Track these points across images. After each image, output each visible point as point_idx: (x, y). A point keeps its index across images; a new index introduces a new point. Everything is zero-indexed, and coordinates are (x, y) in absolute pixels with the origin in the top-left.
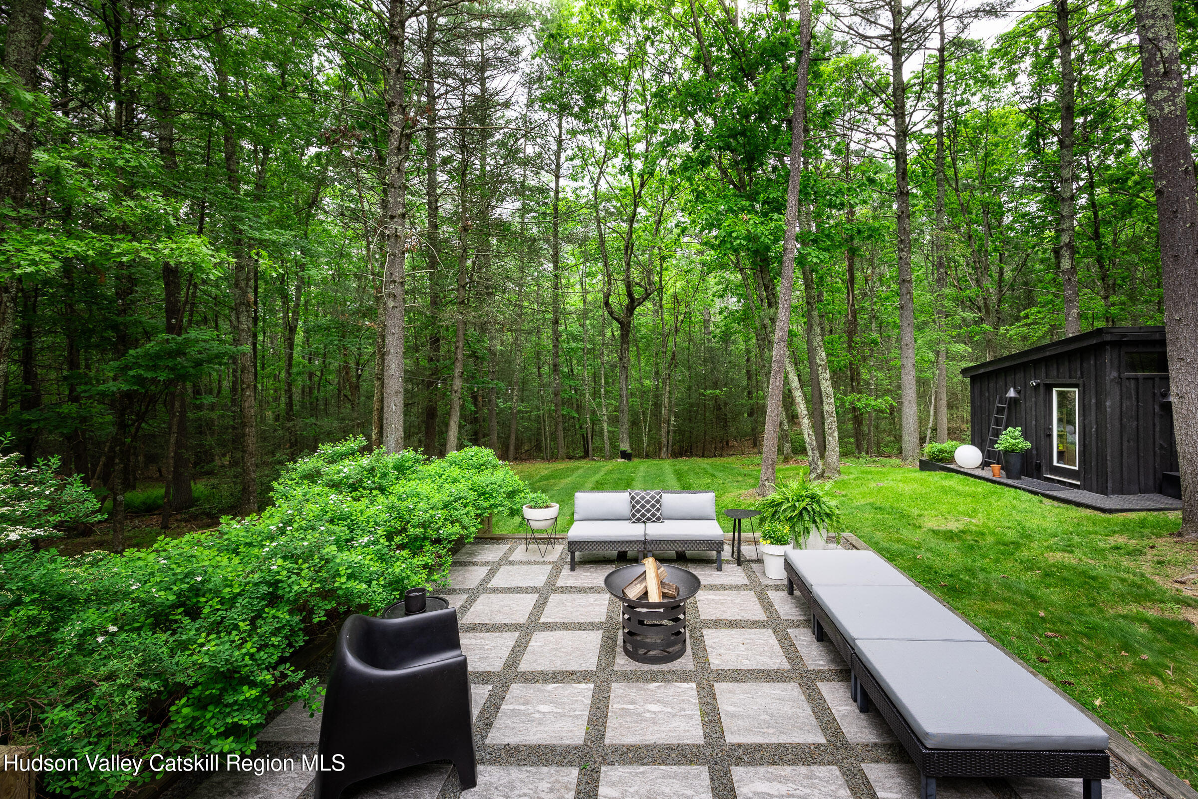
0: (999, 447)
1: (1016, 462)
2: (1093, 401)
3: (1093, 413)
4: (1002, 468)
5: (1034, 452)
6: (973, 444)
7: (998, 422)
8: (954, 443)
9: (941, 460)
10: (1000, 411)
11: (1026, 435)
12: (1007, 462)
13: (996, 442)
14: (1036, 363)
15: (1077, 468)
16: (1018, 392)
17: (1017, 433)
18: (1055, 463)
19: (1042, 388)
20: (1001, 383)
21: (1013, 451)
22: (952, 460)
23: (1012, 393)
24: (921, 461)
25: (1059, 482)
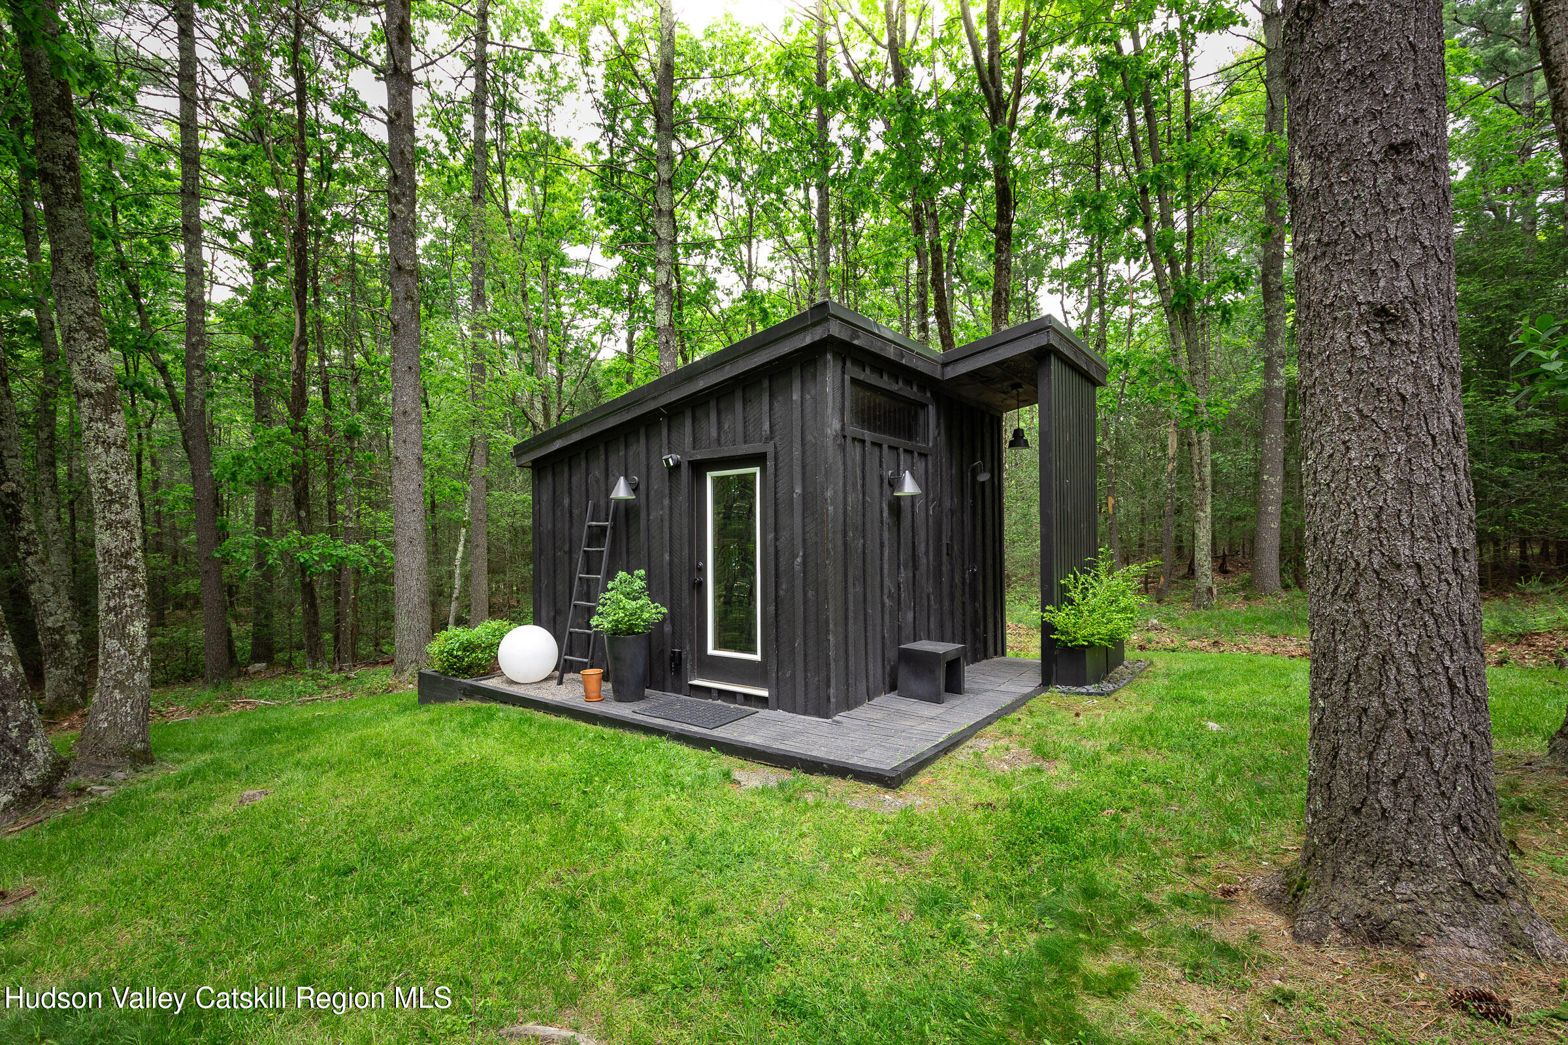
0: (601, 622)
1: (635, 658)
2: (798, 490)
3: (798, 519)
4: (605, 677)
5: (668, 628)
6: (537, 622)
7: (591, 564)
8: (495, 624)
9: (467, 670)
10: (597, 536)
11: (653, 590)
12: (616, 659)
13: (591, 612)
14: (674, 411)
15: (757, 657)
16: (635, 489)
17: (638, 584)
18: (711, 651)
19: (685, 472)
20: (597, 472)
21: (630, 631)
22: (493, 669)
23: (621, 491)
24: (421, 676)
25: (722, 694)
